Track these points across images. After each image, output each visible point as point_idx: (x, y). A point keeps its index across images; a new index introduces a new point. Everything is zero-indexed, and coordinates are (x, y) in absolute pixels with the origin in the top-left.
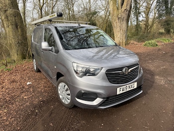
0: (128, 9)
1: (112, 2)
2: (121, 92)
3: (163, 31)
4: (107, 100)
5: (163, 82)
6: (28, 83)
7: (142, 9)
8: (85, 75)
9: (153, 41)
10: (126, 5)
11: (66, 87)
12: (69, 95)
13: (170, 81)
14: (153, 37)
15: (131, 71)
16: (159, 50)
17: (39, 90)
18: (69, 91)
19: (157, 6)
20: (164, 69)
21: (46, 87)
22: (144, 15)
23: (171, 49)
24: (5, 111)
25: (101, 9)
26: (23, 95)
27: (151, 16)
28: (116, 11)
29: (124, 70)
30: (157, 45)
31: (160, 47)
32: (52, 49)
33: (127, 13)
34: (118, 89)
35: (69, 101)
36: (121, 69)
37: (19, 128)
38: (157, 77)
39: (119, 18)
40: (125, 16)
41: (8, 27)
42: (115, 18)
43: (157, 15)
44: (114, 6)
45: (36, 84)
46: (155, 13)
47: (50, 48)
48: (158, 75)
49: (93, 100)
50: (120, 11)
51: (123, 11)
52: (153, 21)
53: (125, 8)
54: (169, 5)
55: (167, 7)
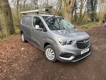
0: (73, 6)
1: (64, 1)
2: (83, 53)
3: (89, 19)
4: (77, 57)
5: (97, 48)
6: (22, 49)
7: (78, 6)
8: (65, 44)
9: (86, 26)
10: (72, 4)
11: (52, 50)
12: (53, 55)
13: (100, 48)
14: (85, 23)
15: (87, 42)
16: (90, 31)
17: (31, 53)
18: (54, 53)
19: (87, 5)
20: (96, 41)
21: (34, 51)
22: (79, 10)
23: (96, 30)
24: (17, 64)
25: (54, 4)
26: (22, 56)
27: (83, 10)
28: (66, 7)
29: (84, 42)
30: (88, 28)
31: (90, 29)
32: (41, 29)
33: (72, 8)
34: (82, 51)
35: (53, 58)
36: (83, 41)
37: (29, 73)
38: (94, 46)
39: (67, 11)
40: (71, 10)
41: (2, 14)
42: (65, 11)
43: (86, 10)
44: (65, 4)
45: (27, 49)
46: (85, 9)
47: (40, 29)
48: (93, 44)
49: (69, 57)
50: (68, 7)
51: (70, 7)
52: (84, 14)
53: (71, 6)
54: (94, 5)
55: (92, 6)
